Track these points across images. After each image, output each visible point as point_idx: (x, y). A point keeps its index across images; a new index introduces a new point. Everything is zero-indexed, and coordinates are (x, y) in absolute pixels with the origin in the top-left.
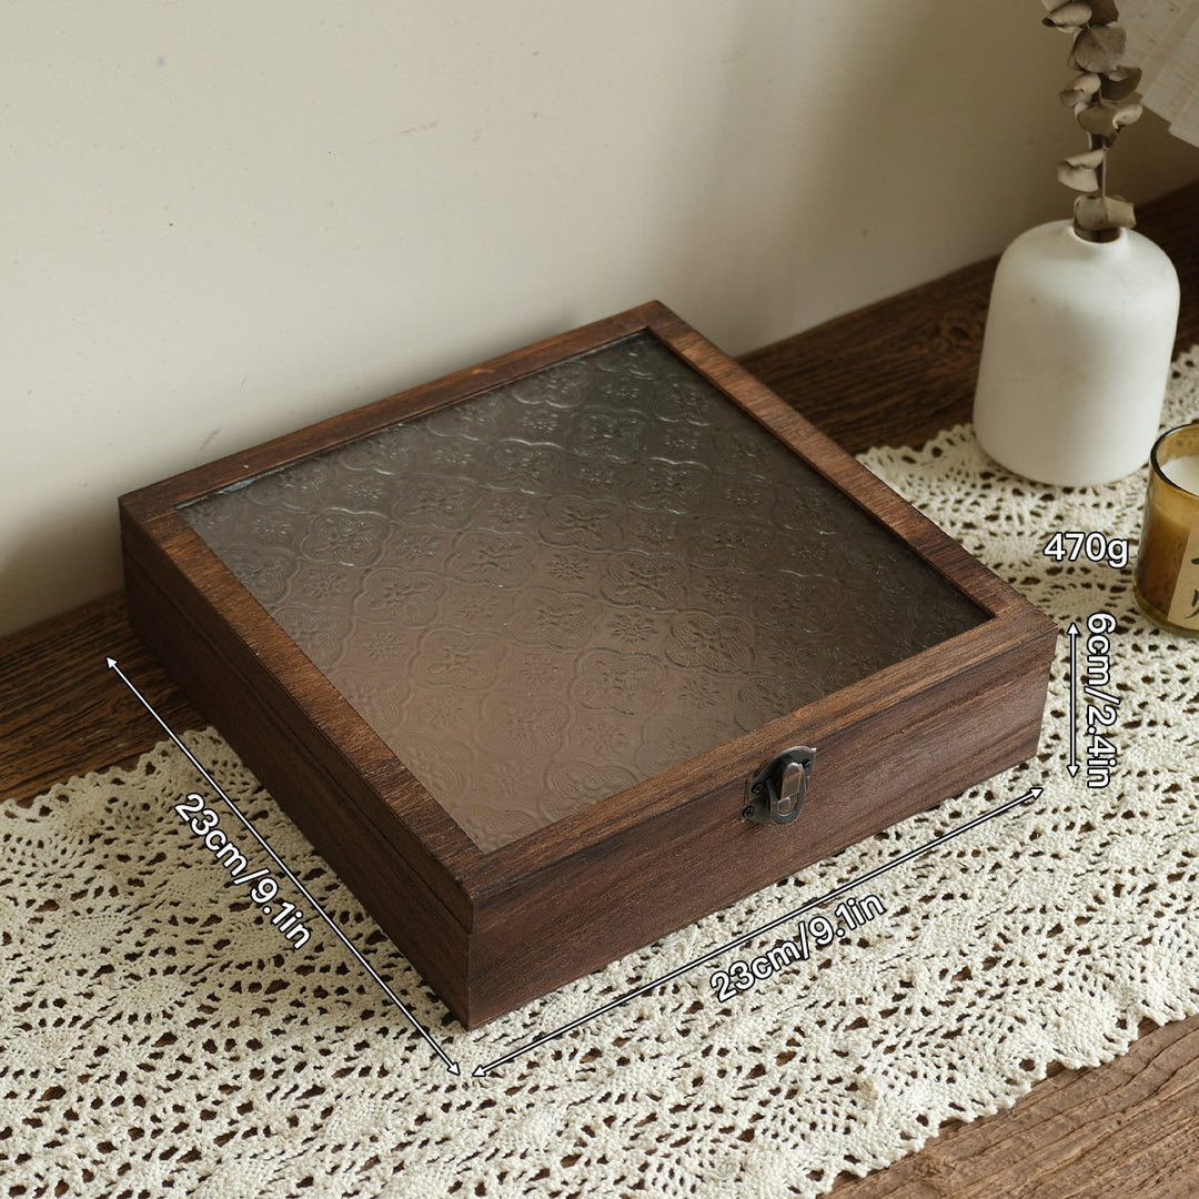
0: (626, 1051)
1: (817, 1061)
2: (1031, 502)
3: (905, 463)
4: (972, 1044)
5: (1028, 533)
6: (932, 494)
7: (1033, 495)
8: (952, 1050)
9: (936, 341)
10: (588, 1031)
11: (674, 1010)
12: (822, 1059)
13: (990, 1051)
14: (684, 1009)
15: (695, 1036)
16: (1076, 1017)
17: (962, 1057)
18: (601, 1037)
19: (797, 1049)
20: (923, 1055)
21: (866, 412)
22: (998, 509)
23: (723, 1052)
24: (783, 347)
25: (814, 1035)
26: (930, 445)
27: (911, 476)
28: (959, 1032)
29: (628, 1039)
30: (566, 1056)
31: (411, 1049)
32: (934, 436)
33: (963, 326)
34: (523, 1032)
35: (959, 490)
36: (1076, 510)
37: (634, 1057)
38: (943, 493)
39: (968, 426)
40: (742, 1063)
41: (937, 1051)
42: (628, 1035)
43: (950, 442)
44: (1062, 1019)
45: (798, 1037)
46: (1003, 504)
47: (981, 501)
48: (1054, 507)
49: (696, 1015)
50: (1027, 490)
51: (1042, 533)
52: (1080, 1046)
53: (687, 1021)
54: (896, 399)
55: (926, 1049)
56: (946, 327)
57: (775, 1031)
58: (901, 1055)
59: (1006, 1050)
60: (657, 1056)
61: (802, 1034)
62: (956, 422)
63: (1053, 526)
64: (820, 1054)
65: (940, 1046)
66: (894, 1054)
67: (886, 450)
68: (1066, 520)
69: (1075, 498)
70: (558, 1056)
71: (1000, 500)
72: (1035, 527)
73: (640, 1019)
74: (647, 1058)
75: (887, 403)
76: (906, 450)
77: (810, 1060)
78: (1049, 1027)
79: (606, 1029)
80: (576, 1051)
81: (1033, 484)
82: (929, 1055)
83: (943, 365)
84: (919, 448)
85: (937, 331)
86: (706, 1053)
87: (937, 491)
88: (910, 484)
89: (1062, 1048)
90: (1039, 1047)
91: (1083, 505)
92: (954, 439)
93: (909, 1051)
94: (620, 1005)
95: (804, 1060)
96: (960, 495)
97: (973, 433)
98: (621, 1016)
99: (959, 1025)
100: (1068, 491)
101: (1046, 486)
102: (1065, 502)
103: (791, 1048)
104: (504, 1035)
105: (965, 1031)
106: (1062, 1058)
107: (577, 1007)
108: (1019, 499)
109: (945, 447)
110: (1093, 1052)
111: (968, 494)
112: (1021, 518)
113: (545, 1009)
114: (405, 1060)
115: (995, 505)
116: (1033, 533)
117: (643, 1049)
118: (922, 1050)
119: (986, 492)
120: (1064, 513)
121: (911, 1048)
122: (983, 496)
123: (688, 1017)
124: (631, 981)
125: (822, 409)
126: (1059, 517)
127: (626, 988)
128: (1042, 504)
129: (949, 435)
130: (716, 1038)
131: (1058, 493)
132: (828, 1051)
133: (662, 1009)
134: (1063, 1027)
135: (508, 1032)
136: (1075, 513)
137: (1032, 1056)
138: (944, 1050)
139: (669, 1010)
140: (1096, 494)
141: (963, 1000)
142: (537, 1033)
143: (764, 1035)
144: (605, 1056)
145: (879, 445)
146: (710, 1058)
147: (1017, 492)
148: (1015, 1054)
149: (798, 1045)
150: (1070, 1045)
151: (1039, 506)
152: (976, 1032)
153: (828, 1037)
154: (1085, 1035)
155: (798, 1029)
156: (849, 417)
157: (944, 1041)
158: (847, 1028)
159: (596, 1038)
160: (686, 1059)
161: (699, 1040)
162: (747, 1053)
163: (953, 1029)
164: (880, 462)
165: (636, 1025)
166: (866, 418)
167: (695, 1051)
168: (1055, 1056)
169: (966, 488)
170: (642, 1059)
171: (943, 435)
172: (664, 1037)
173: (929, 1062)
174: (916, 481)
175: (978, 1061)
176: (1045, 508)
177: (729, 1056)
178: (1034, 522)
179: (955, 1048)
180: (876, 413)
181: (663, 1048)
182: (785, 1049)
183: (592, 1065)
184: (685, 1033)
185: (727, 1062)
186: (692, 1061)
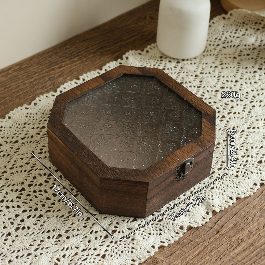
0: (69, 234)
1: (123, 232)
2: (174, 64)
3: (139, 55)
4: (166, 223)
5: (173, 73)
6: (147, 63)
7: (174, 62)
8: (161, 225)
9: (145, 21)
10: (58, 229)
11: (82, 220)
12: (124, 231)
13: (171, 224)
14: (85, 220)
15: (88, 228)
16: (194, 212)
17: (163, 227)
18: (61, 231)
19: (117, 229)
20: (152, 227)
21: (128, 41)
22: (165, 66)
23: (96, 232)
24: (104, 25)
25: (122, 224)
26: (145, 50)
27: (141, 58)
28: (162, 219)
29: (69, 230)
30: (51, 237)
31: (6, 240)
32: (146, 47)
33: (152, 16)
34: (39, 231)
35: (154, 62)
36: (186, 65)
37: (71, 236)
38: (150, 63)
39: (155, 44)
40: (102, 235)
41: (156, 226)
42: (69, 229)
43: (151, 49)
44: (191, 213)
45: (117, 225)
46: (166, 65)
47: (160, 64)
48: (180, 65)
49: (89, 221)
50: (172, 60)
51: (177, 73)
52: (196, 221)
53: (86, 223)
54: (135, 37)
55: (153, 226)
56: (148, 17)
57: (111, 224)
58: (146, 228)
59: (176, 223)
60: (78, 235)
61: (119, 224)
62: (152, 43)
63: (180, 70)
64: (123, 230)
65: (157, 224)
66: (144, 228)
67: (134, 51)
68: (183, 68)
69: (185, 62)
70: (49, 238)
71: (165, 64)
72: (175, 71)
73: (73, 224)
74: (75, 236)
75: (133, 39)
76: (139, 51)
77: (121, 232)
78: (187, 215)
79: (62, 228)
80: (54, 236)
81: (174, 59)
82: (154, 227)
83: (148, 27)
84: (142, 51)
85: (146, 18)
86: (91, 233)
87: (148, 63)
88: (141, 61)
89: (191, 222)
90: (185, 222)
91: (188, 64)
92: (152, 48)
93: (149, 226)
94: (67, 220)
95: (119, 232)
96: (155, 63)
97: (157, 46)
98: (67, 224)
99: (162, 217)
100: (183, 60)
101: (177, 59)
102: (183, 63)
103: (115, 229)
104: (33, 233)
105: (164, 219)
106: (191, 225)
107: (54, 222)
108: (170, 63)
109: (149, 50)
110: (199, 222)
111: (157, 63)
112: (171, 69)
113: (45, 224)
114: (5, 244)
115: (164, 65)
116: (175, 73)
117: (73, 233)
118: (152, 226)
119: (162, 62)
120: (183, 66)
121: (149, 225)
122: (161, 63)
123: (86, 222)
124: (69, 212)
125: (115, 41)
126: (182, 68)
127: (68, 215)
128: (177, 64)
129: (150, 47)
130: (94, 228)
131: (180, 61)
132: (126, 229)
133: (79, 220)
134: (191, 215)
135: (34, 232)
136: (186, 66)
137: (183, 225)
138: (158, 225)
139: (80, 220)
140: (191, 60)
141: (163, 210)
142: (43, 231)
143: (108, 226)
144: (62, 236)
145: (132, 50)
146: (92, 234)
147: (170, 61)
148: (178, 224)
149: (117, 228)
150: (193, 221)
151: (176, 65)
152: (167, 219)
153: (126, 225)
154: (197, 217)
155: (117, 223)
156: (123, 43)
157: (158, 223)
158: (131, 222)
159: (60, 231)
160: (86, 235)
161: (89, 229)
162: (103, 232)
163: (161, 219)
164: (132, 54)
165: (71, 226)
166: (128, 43)
167: (88, 232)
168: (189, 224)
169: (156, 61)
170: (73, 236)
171: (149, 47)
172: (79, 229)
173: (154, 230)
174: (142, 60)
175: (168, 227)
176: (177, 65)
177: (98, 233)
178: (175, 70)
179: (161, 224)
180: (130, 42)
181: (79, 232)
182: (114, 229)
183: (59, 239)
184: (85, 227)
185: (97, 235)
186: (87, 236)
